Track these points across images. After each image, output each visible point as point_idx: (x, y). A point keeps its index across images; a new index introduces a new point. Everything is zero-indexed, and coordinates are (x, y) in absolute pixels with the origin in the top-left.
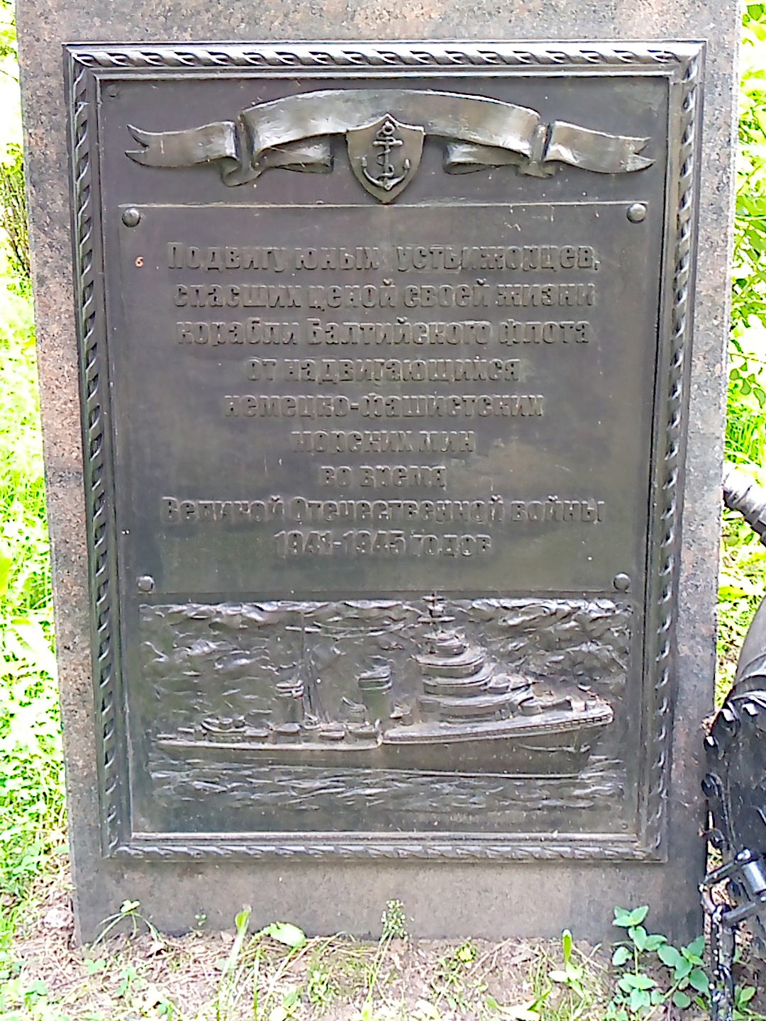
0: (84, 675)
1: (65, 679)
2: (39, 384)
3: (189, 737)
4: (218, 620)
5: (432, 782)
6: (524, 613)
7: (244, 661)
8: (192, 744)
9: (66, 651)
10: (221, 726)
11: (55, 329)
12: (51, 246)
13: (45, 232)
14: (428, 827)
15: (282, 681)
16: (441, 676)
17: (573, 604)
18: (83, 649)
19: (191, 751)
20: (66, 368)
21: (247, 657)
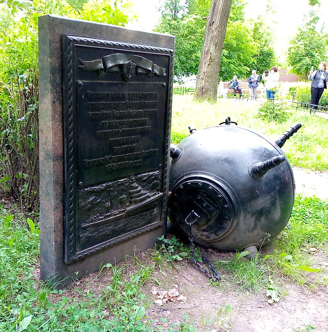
0: (61, 214)
1: (56, 217)
2: (52, 133)
3: (88, 223)
4: (95, 190)
5: (132, 219)
6: (147, 176)
7: (99, 200)
8: (89, 224)
9: (57, 209)
10: (95, 218)
11: (57, 116)
12: (56, 92)
13: (55, 88)
14: (130, 231)
15: (106, 203)
16: (135, 193)
17: (153, 173)
18: (61, 207)
19: (88, 227)
20: (59, 128)
21: (100, 199)
